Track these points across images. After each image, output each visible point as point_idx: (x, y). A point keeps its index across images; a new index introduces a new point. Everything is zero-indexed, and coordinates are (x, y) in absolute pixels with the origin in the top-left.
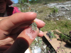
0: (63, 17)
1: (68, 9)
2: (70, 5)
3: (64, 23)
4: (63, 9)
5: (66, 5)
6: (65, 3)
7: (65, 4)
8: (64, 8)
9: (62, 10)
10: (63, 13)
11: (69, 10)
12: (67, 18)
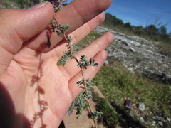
0: (120, 61)
1: (134, 50)
2: (138, 44)
3: (118, 76)
4: (124, 46)
5: (132, 42)
6: (130, 37)
7: (130, 39)
8: (127, 45)
9: (121, 48)
10: (121, 54)
11: (135, 53)
12: (126, 66)
